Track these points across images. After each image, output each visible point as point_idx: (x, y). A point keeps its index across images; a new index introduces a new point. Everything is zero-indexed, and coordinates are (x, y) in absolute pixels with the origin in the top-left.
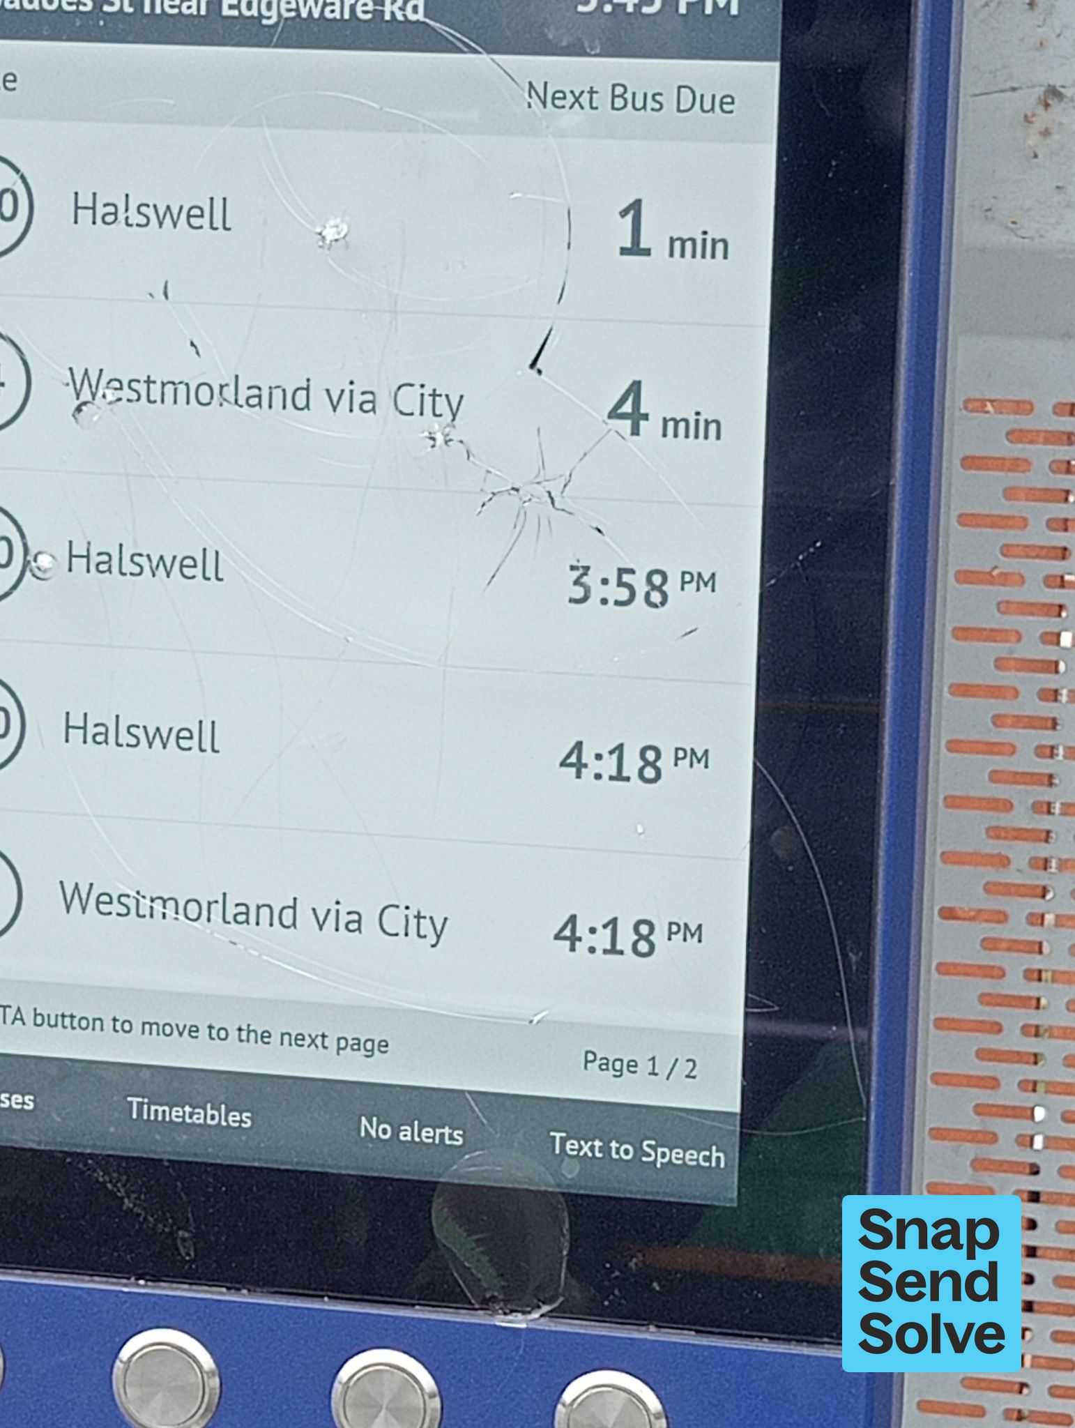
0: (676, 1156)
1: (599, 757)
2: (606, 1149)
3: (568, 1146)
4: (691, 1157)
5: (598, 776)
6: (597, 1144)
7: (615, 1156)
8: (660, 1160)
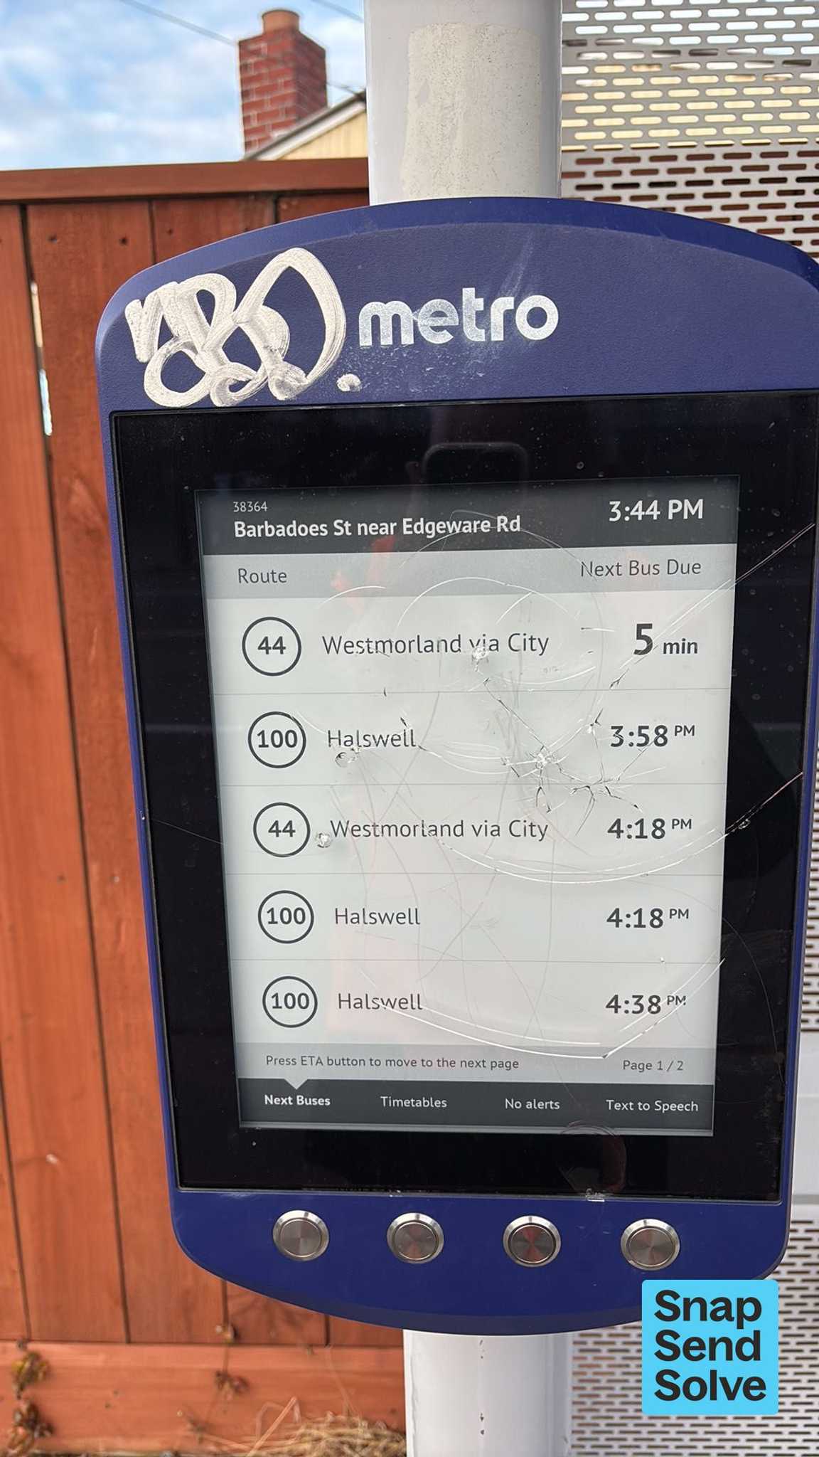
0: (672, 1107)
1: (628, 916)
2: (635, 1106)
3: (615, 1106)
4: (680, 1107)
5: (628, 926)
6: (631, 1104)
7: (640, 1109)
8: (664, 1110)
